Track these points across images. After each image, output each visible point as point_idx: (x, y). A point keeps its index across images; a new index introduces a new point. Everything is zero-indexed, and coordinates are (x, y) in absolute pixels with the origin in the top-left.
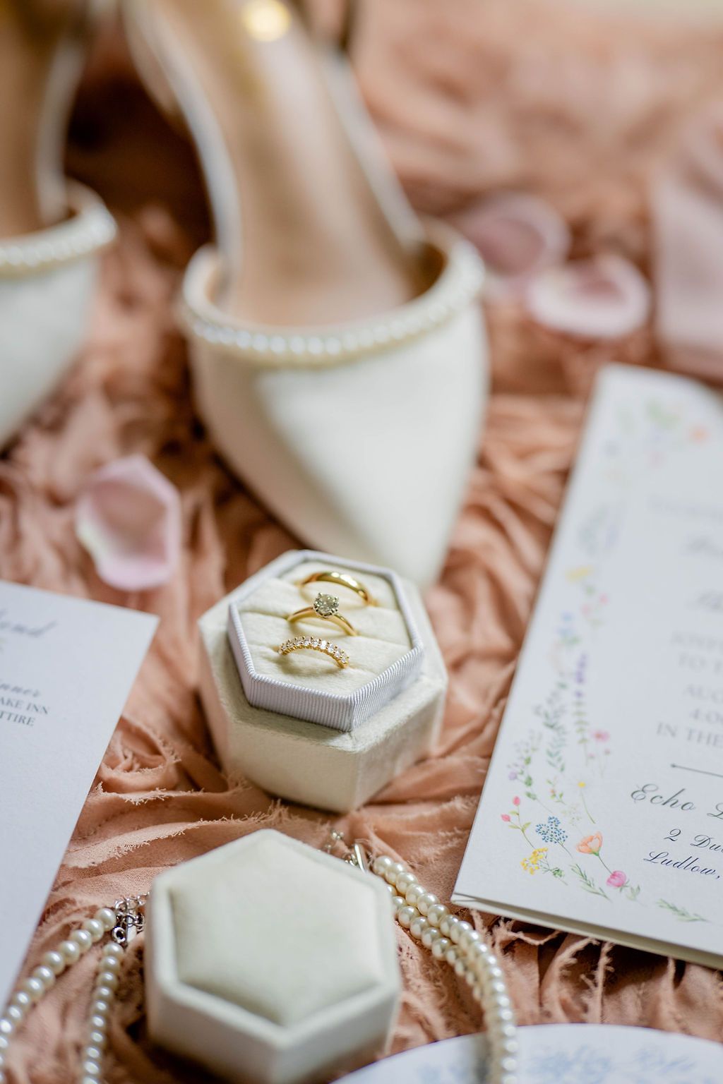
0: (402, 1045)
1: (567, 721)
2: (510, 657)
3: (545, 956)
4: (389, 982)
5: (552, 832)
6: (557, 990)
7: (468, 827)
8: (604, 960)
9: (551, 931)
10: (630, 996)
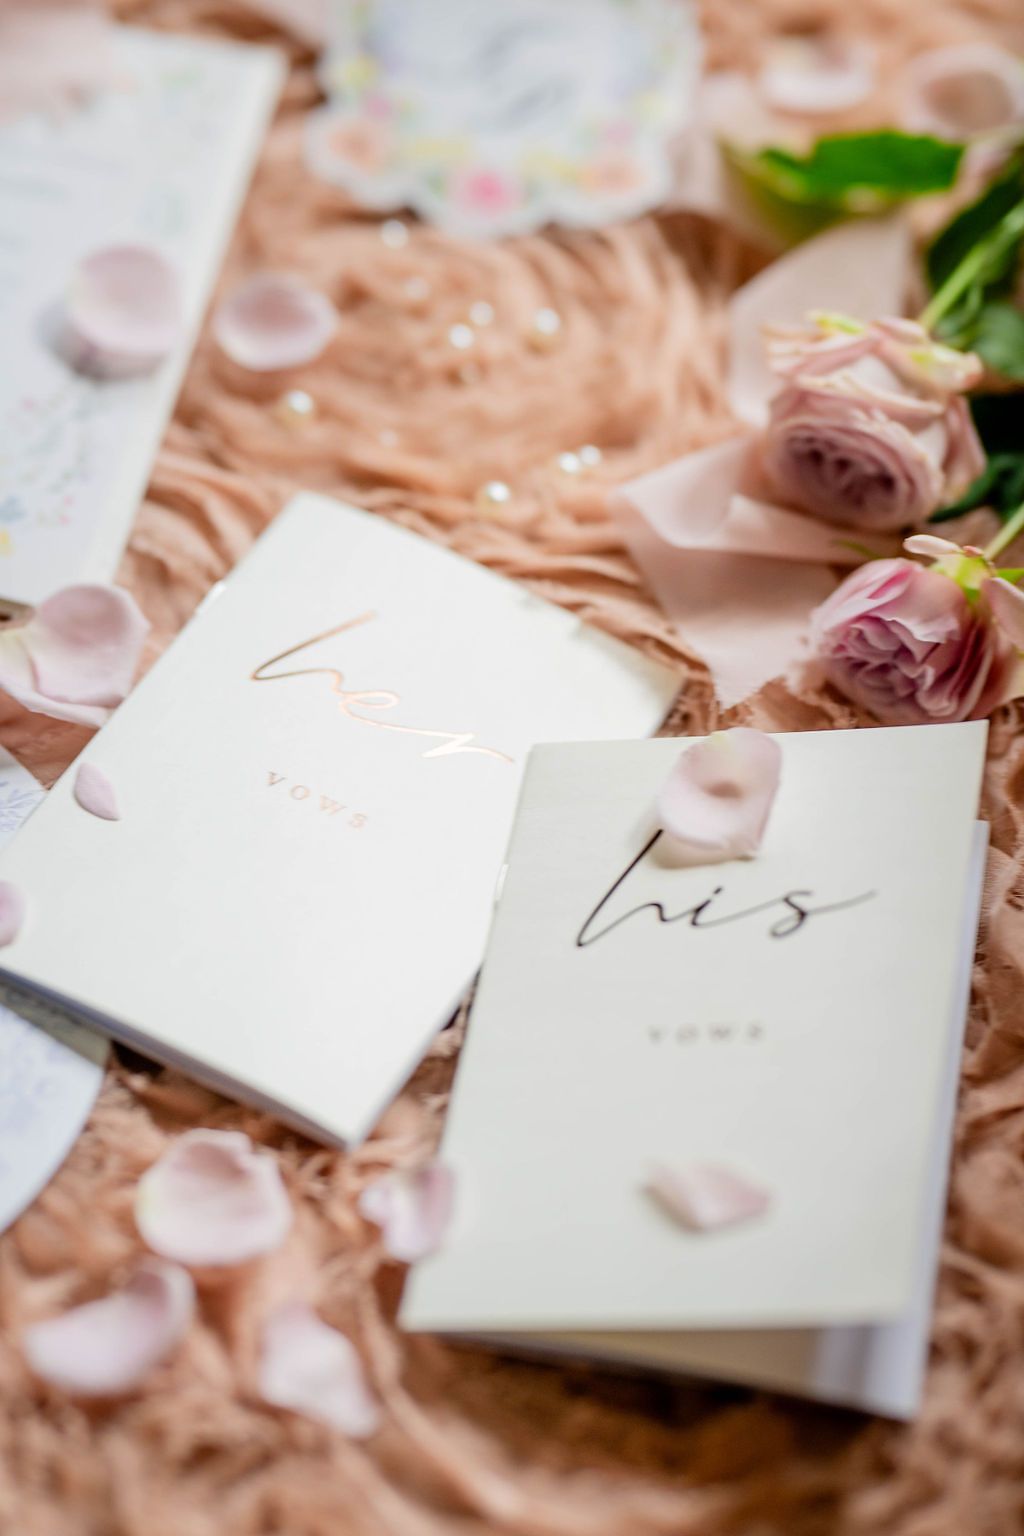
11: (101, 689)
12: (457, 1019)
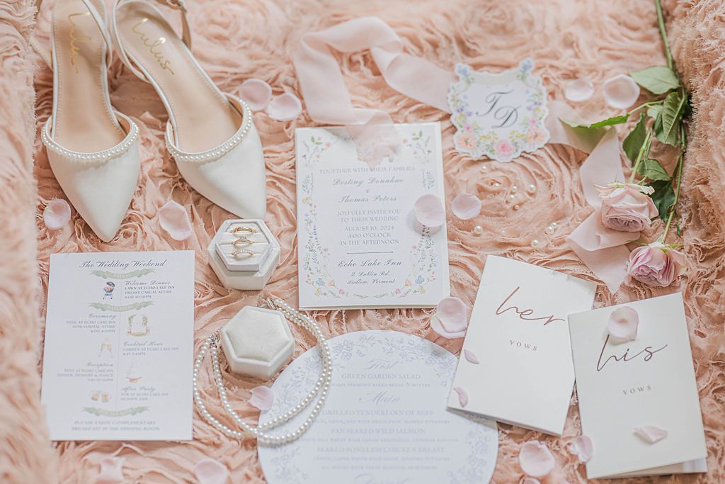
0: (298, 353)
1: (315, 248)
2: (294, 229)
3: (328, 317)
4: (292, 340)
5: (320, 283)
6: (333, 327)
7: (297, 285)
8: (344, 315)
9: (327, 311)
10: (353, 322)
11: (461, 326)
12: (574, 393)
